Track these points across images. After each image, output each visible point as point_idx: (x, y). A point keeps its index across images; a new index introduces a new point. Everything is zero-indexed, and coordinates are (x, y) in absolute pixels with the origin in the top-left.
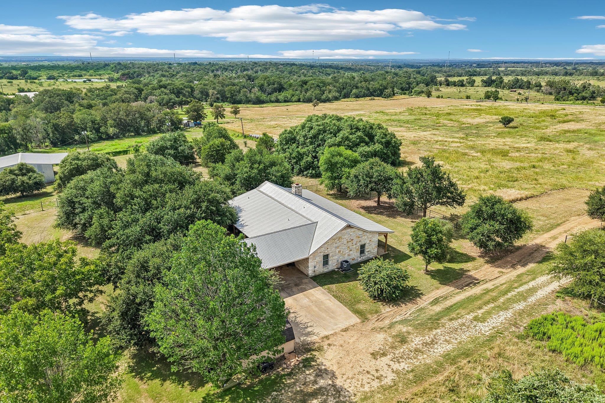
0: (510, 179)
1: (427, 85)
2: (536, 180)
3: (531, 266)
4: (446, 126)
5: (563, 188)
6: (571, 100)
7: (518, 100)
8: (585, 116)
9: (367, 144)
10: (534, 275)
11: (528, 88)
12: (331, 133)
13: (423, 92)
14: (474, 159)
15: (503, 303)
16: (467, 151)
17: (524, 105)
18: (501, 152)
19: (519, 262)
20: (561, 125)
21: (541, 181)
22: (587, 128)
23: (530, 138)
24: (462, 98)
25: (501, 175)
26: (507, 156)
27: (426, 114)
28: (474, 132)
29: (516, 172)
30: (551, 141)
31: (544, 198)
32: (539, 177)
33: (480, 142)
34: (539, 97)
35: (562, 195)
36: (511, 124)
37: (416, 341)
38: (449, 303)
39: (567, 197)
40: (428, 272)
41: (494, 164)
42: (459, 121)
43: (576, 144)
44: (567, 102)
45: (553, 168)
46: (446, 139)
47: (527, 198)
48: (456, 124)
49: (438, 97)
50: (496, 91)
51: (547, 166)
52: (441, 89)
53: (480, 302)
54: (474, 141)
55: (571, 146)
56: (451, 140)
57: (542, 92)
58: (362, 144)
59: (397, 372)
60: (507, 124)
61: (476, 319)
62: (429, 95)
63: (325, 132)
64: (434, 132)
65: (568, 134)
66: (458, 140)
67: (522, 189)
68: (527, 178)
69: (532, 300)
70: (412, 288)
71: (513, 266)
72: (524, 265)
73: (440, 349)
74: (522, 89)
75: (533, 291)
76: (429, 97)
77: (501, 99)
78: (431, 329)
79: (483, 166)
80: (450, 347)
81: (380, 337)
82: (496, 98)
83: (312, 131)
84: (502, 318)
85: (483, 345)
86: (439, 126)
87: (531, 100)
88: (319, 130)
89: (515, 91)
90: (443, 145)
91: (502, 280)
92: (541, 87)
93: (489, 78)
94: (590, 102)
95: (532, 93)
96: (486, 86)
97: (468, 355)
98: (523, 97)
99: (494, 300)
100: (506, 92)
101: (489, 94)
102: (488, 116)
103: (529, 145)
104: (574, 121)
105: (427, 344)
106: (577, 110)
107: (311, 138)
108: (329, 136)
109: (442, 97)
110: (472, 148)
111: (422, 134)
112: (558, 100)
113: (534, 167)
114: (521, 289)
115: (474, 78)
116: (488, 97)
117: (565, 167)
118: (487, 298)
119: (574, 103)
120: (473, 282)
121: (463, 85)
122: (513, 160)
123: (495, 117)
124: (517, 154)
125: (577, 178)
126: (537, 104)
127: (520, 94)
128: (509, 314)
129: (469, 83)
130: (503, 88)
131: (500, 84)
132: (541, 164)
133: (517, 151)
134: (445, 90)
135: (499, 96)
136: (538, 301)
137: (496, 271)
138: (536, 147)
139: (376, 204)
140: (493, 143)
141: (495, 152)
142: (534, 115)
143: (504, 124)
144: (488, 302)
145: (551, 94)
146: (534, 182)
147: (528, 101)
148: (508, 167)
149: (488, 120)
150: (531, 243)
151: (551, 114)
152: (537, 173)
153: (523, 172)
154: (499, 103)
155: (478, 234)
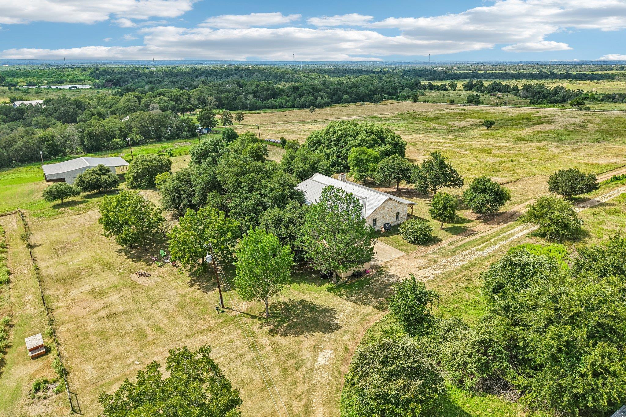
0: (494, 170)
1: (412, 89)
2: (513, 170)
3: (510, 223)
4: (436, 129)
5: (534, 175)
6: (544, 104)
7: (497, 104)
8: (555, 119)
9: (380, 145)
10: (512, 227)
11: (507, 91)
12: (351, 136)
13: (409, 97)
14: (464, 156)
15: (494, 242)
16: (458, 150)
17: (503, 109)
18: (486, 150)
19: (502, 222)
20: (534, 127)
21: (517, 171)
22: (556, 129)
23: (509, 139)
24: (446, 102)
25: (487, 168)
26: (491, 153)
27: (416, 118)
28: (462, 133)
29: (498, 165)
30: (526, 141)
31: (519, 183)
32: (516, 169)
33: (468, 142)
34: (516, 101)
35: (533, 180)
36: (493, 127)
37: (444, 261)
38: (459, 244)
39: (537, 182)
40: (442, 229)
41: (481, 160)
42: (447, 125)
43: (546, 142)
44: (541, 105)
45: (526, 162)
46: (439, 141)
47: (507, 183)
48: (445, 127)
49: (424, 102)
50: (477, 96)
51: (522, 160)
52: (425, 93)
53: (479, 242)
54: (462, 142)
55: (541, 145)
56: (443, 141)
57: (519, 95)
58: (376, 145)
59: (436, 275)
60: (489, 127)
61: (478, 250)
62: (415, 100)
63: (346, 135)
64: (427, 134)
65: (540, 135)
66: (449, 141)
67: (503, 177)
68: (506, 169)
69: (511, 239)
70: (435, 237)
71: (499, 224)
72: (505, 223)
73: (458, 264)
74: (501, 92)
75: (512, 235)
76: (415, 101)
77: (482, 103)
78: (451, 256)
79: (472, 161)
80: (464, 263)
81: (421, 260)
82: (478, 103)
83: (336, 135)
84: (494, 248)
85: (483, 260)
86: (430, 129)
87: (509, 103)
88: (342, 134)
89: (495, 95)
90: (437, 145)
91: (493, 231)
92: (519, 90)
93: (469, 82)
94: (561, 105)
95: (509, 97)
96: (467, 90)
97: (475, 266)
98: (502, 101)
99: (488, 240)
100: (487, 96)
101: (471, 99)
102: (472, 120)
103: (508, 144)
104: (545, 123)
105: (450, 262)
106: (549, 113)
107: (335, 140)
108: (350, 139)
109: (428, 102)
110: (462, 147)
111: (417, 136)
112: (533, 103)
113: (512, 161)
114: (504, 234)
115: (456, 82)
116: (470, 100)
117: (536, 160)
118: (483, 240)
119: (547, 107)
120: (474, 233)
121: (445, 89)
122: (495, 156)
123: (478, 120)
124: (499, 152)
125: (545, 168)
126: (514, 108)
127: (499, 97)
128: (498, 246)
129: (451, 87)
130: (483, 92)
131: (480, 88)
132: (517, 159)
133: (499, 149)
134: (429, 94)
135: (481, 100)
136: (514, 239)
137: (488, 227)
138: (514, 146)
139: (395, 190)
140: (478, 143)
141: (481, 151)
142: (512, 118)
143: (487, 126)
144: (484, 242)
145: (527, 97)
146: (513, 172)
147: (507, 104)
148: (492, 161)
149: (472, 123)
150: (510, 210)
151: (527, 117)
152: (514, 166)
153: (504, 165)
154: (480, 107)
155: (475, 202)
